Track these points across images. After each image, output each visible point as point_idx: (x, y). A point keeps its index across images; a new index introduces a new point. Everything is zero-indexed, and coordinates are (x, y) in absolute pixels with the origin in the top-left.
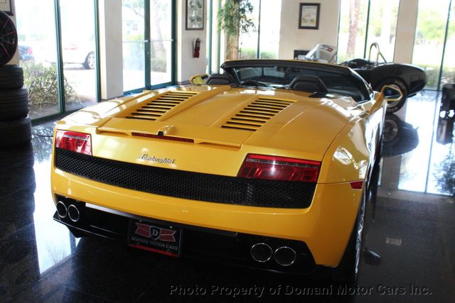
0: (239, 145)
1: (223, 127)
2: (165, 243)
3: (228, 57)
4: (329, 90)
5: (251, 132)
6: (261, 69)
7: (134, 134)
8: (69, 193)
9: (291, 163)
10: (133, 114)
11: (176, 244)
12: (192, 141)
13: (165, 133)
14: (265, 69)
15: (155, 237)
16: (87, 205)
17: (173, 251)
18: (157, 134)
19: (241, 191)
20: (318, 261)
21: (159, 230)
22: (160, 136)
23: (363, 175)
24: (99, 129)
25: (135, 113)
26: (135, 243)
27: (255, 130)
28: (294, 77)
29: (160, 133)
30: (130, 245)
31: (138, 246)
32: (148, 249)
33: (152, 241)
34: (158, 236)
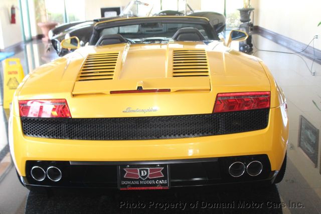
0: (208, 88)
1: (174, 76)
2: (155, 180)
7: (112, 92)
11: (164, 179)
12: (169, 90)
13: (144, 88)
15: (144, 177)
16: (72, 163)
17: (162, 185)
18: (136, 89)
20: (273, 168)
21: (147, 170)
22: (140, 90)
24: (73, 93)
25: (83, 76)
26: (125, 186)
29: (138, 87)
30: (121, 189)
31: (129, 188)
32: (139, 188)
33: (142, 180)
34: (146, 176)
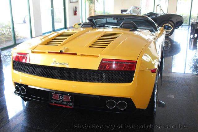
0: (98, 55)
1: (90, 47)
2: (66, 102)
3: (90, 14)
4: (138, 27)
5: (104, 48)
6: (106, 19)
7: (49, 52)
8: (20, 82)
9: (123, 62)
10: (48, 43)
11: (71, 102)
12: (76, 54)
13: (63, 51)
14: (108, 19)
15: (61, 99)
16: (29, 86)
17: (70, 105)
18: (60, 52)
19: (100, 76)
20: (137, 107)
21: (63, 96)
22: (61, 52)
23: (156, 66)
24: (33, 51)
25: (49, 43)
26: (52, 102)
27: (105, 48)
28: (122, 22)
29: (61, 51)
30: (50, 104)
31: (54, 104)
32: (59, 105)
33: (60, 101)
34: (62, 99)
